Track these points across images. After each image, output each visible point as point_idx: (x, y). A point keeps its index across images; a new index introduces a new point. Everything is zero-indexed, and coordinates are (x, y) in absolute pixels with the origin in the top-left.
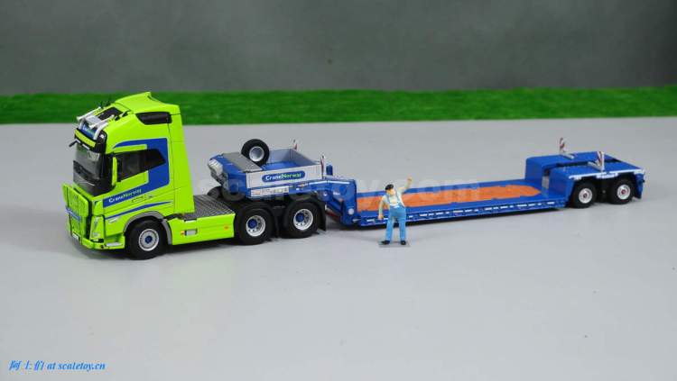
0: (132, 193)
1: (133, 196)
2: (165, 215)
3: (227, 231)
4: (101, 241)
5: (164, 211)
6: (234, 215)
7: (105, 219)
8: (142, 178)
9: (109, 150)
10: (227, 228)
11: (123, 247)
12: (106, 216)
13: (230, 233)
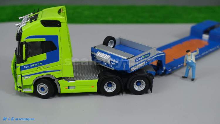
0: (37, 64)
1: (37, 66)
2: (57, 77)
3: (93, 88)
4: (20, 88)
5: (56, 75)
6: (97, 80)
7: (22, 77)
8: (43, 57)
9: (23, 40)
10: (93, 87)
11: (32, 92)
12: (23, 75)
13: (95, 90)
